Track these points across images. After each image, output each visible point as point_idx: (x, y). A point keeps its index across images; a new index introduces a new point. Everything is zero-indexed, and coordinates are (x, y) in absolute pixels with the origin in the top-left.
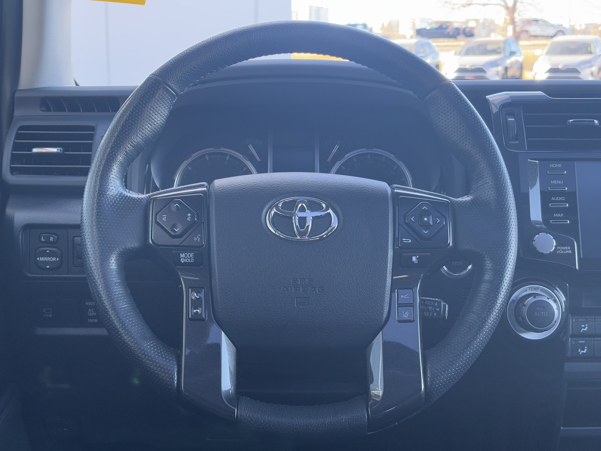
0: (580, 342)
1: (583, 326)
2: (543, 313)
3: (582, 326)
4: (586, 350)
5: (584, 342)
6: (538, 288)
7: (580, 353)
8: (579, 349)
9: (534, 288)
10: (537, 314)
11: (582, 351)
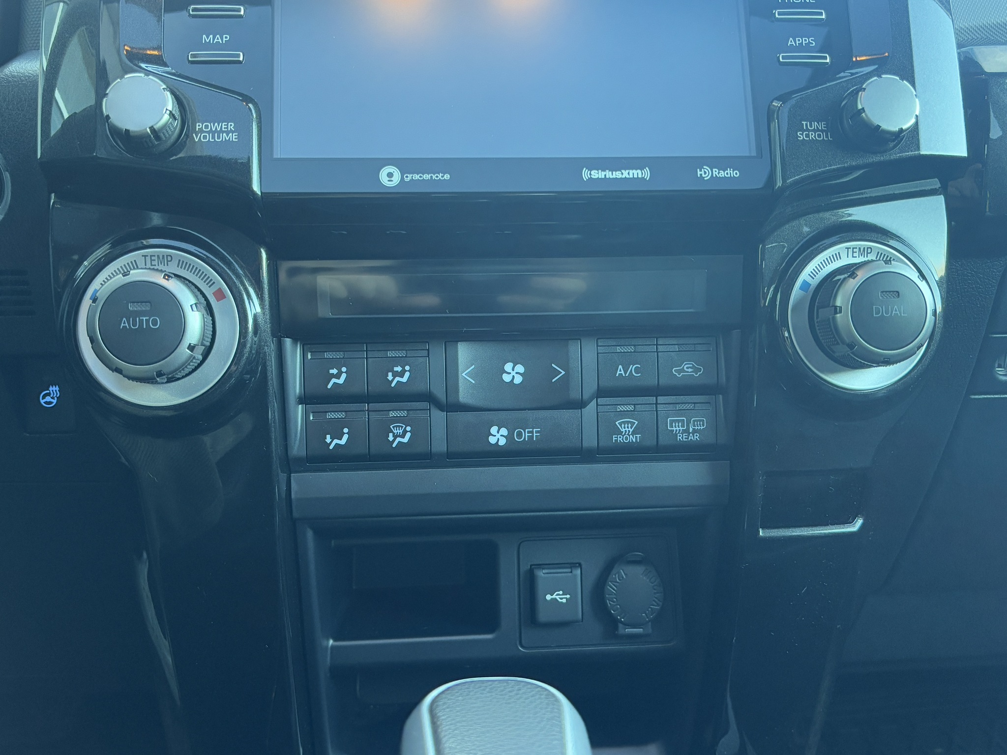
0: (330, 416)
1: (334, 371)
2: (147, 321)
3: (331, 371)
4: (346, 437)
5: (342, 415)
6: (169, 258)
7: (331, 447)
8: (328, 437)
9: (158, 256)
10: (129, 325)
11: (336, 441)
